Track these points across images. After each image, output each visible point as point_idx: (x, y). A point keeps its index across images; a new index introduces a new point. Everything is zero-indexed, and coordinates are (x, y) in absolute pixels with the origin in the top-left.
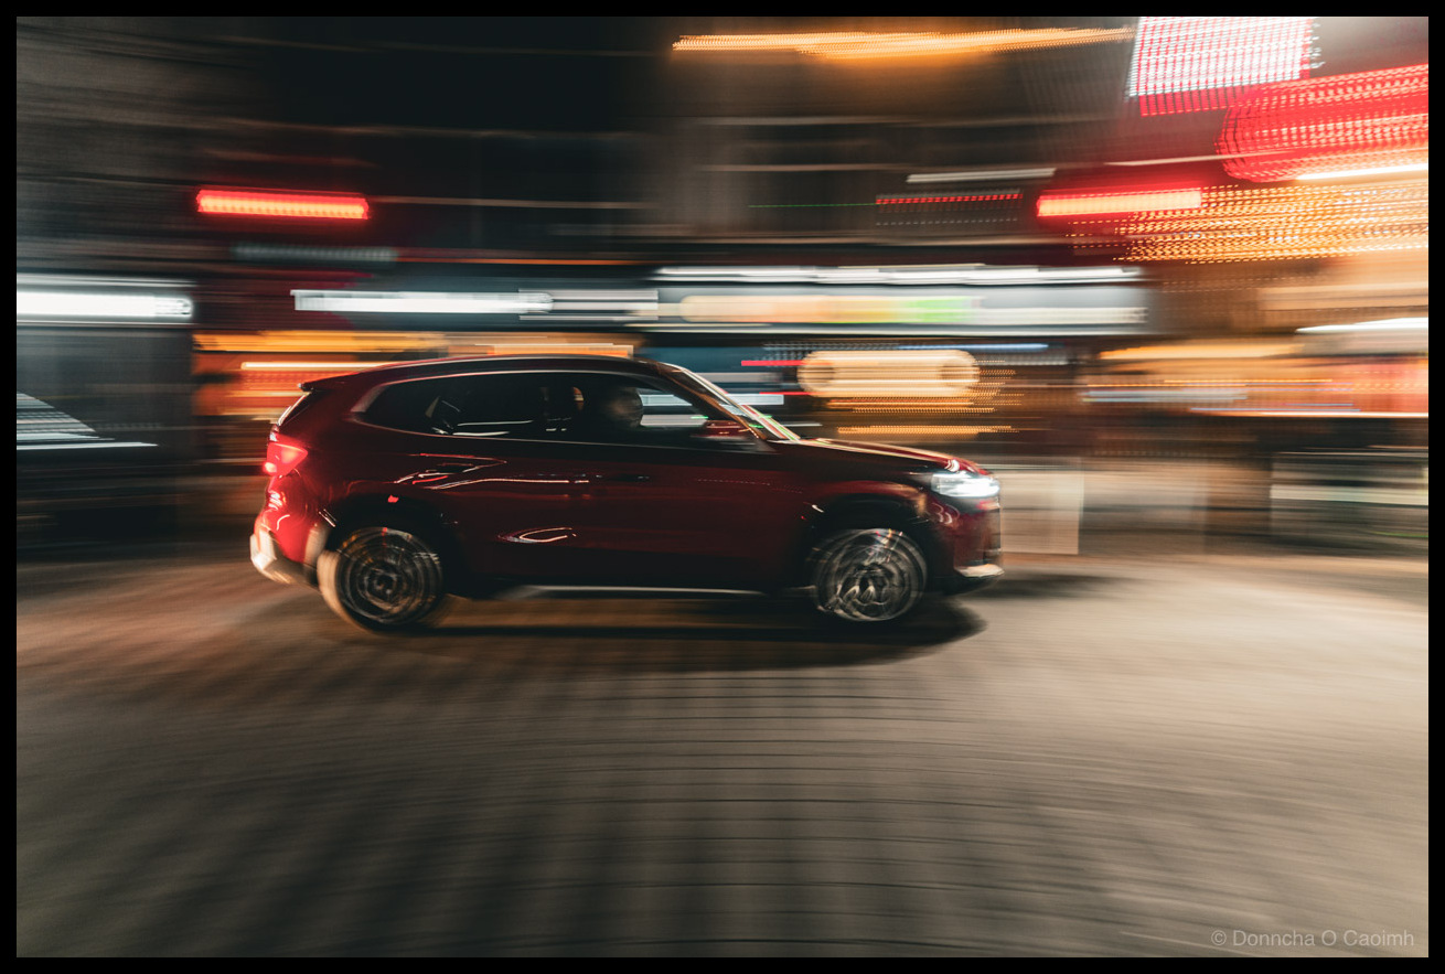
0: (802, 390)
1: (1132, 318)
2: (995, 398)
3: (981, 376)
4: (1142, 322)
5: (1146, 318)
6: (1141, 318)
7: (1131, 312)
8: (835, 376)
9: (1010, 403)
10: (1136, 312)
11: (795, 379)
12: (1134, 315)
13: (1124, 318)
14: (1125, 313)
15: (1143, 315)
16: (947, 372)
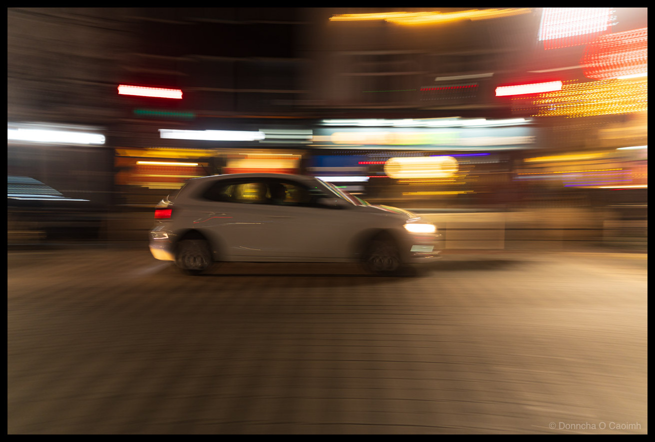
0: (386, 175)
1: (529, 141)
2: (465, 178)
3: (459, 168)
4: (533, 143)
5: (535, 141)
6: (533, 141)
7: (528, 138)
8: (401, 168)
9: (473, 180)
10: (531, 138)
11: (383, 170)
12: (531, 140)
13: (525, 141)
14: (526, 139)
15: (534, 139)
16: (444, 167)
